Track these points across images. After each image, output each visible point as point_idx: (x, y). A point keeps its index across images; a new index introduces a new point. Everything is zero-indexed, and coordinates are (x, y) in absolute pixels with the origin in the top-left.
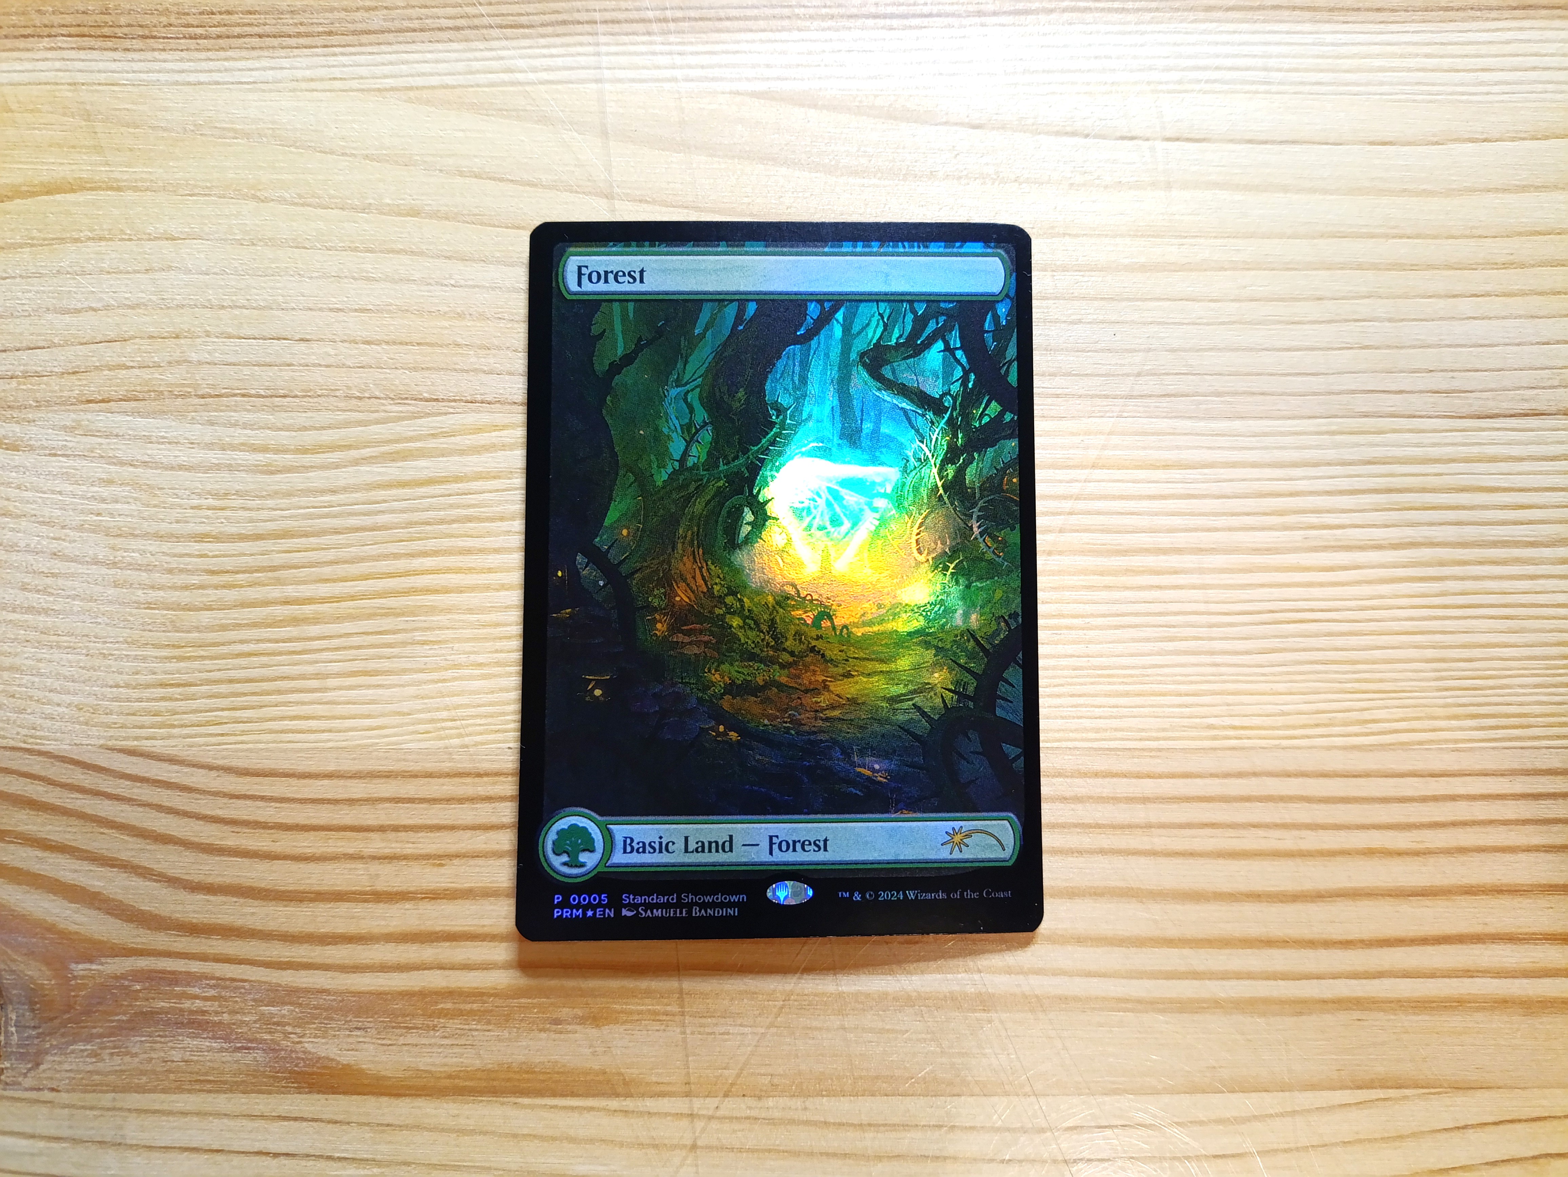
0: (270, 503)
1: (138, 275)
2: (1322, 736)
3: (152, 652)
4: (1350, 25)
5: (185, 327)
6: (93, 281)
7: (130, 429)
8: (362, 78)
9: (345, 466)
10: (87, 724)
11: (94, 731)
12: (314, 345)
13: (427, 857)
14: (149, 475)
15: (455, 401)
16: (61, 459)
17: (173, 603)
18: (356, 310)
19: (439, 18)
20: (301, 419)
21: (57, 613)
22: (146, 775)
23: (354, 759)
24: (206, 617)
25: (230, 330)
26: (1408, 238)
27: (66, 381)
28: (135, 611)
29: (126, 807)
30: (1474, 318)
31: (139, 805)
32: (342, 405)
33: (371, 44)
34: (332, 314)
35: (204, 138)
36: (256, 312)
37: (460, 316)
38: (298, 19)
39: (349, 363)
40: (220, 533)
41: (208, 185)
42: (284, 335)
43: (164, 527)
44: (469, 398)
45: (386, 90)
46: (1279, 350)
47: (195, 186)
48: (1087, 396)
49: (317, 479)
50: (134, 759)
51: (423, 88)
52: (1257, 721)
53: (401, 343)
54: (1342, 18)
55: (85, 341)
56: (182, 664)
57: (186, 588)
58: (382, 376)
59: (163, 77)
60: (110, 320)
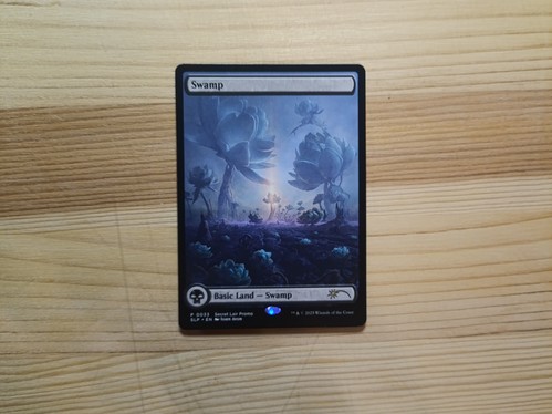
0: (8, 393)
8: (25, 228)
9: (34, 379)
12: (19, 334)
18: (32, 320)
32: (31, 356)
33: (28, 214)
34: (24, 322)
42: (7, 330)
44: (78, 351)
45: (36, 233)
51: (51, 231)
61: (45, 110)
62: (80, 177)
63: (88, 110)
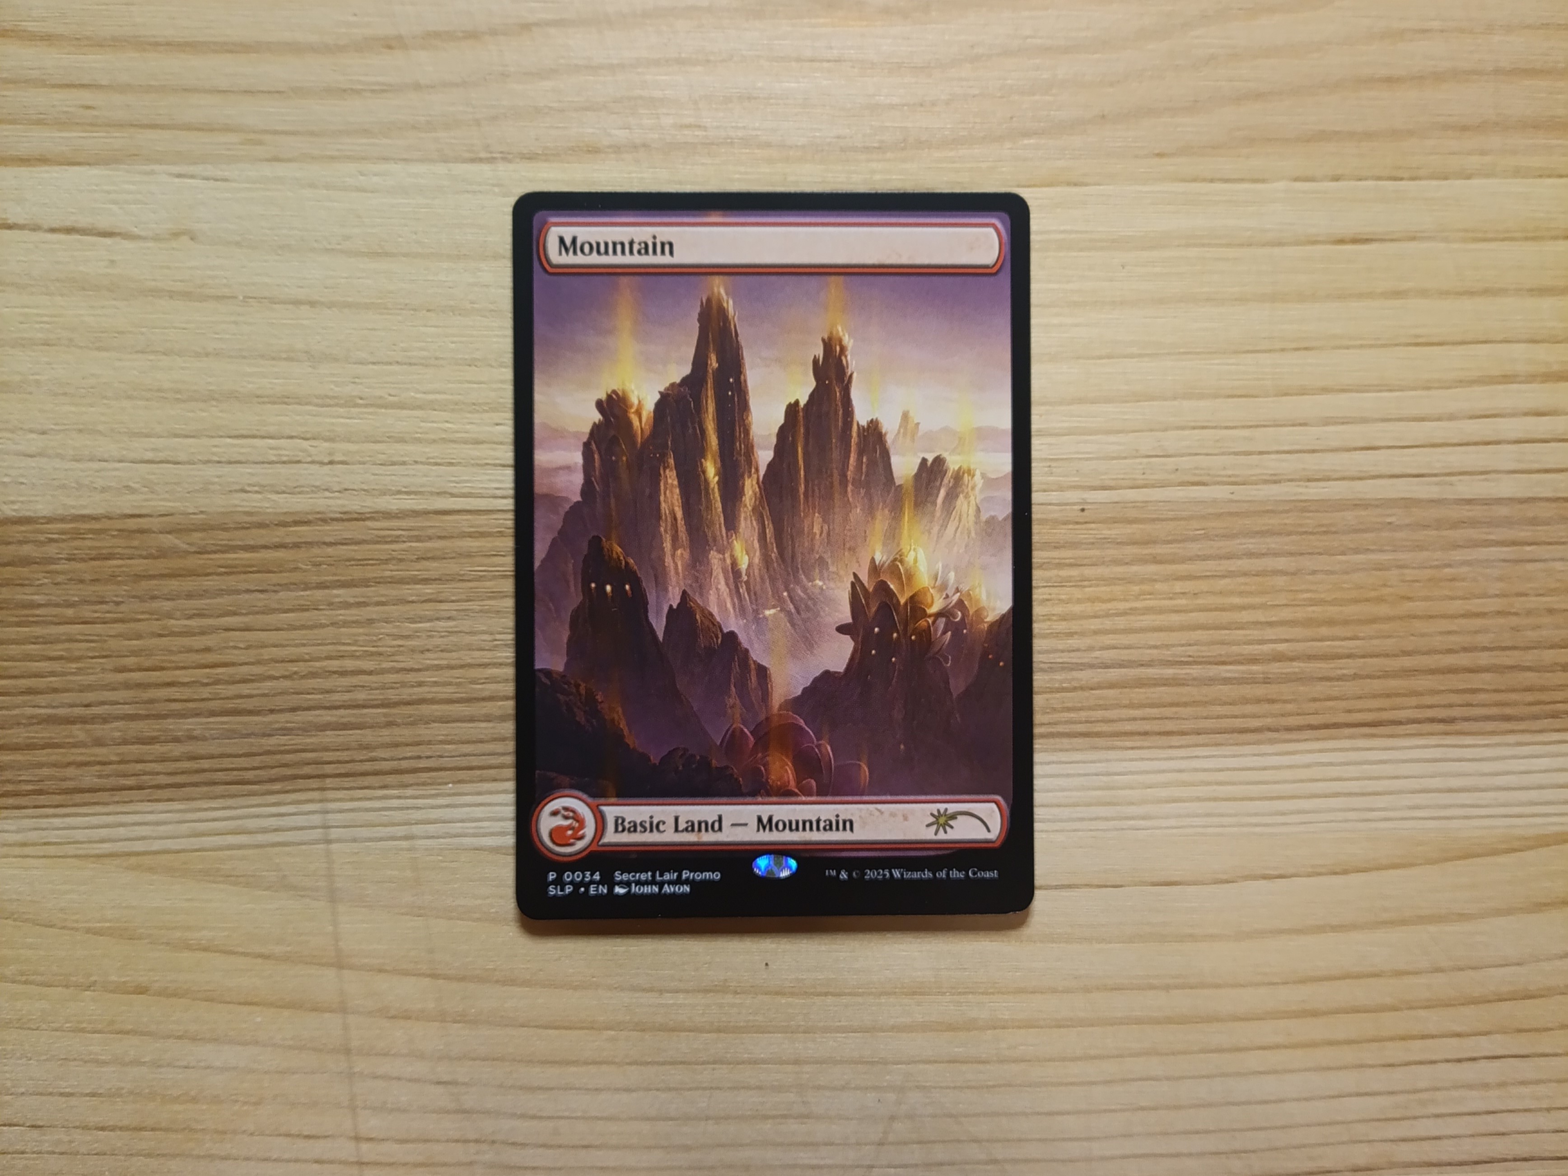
61: (143, 523)
62: (230, 705)
63: (262, 525)
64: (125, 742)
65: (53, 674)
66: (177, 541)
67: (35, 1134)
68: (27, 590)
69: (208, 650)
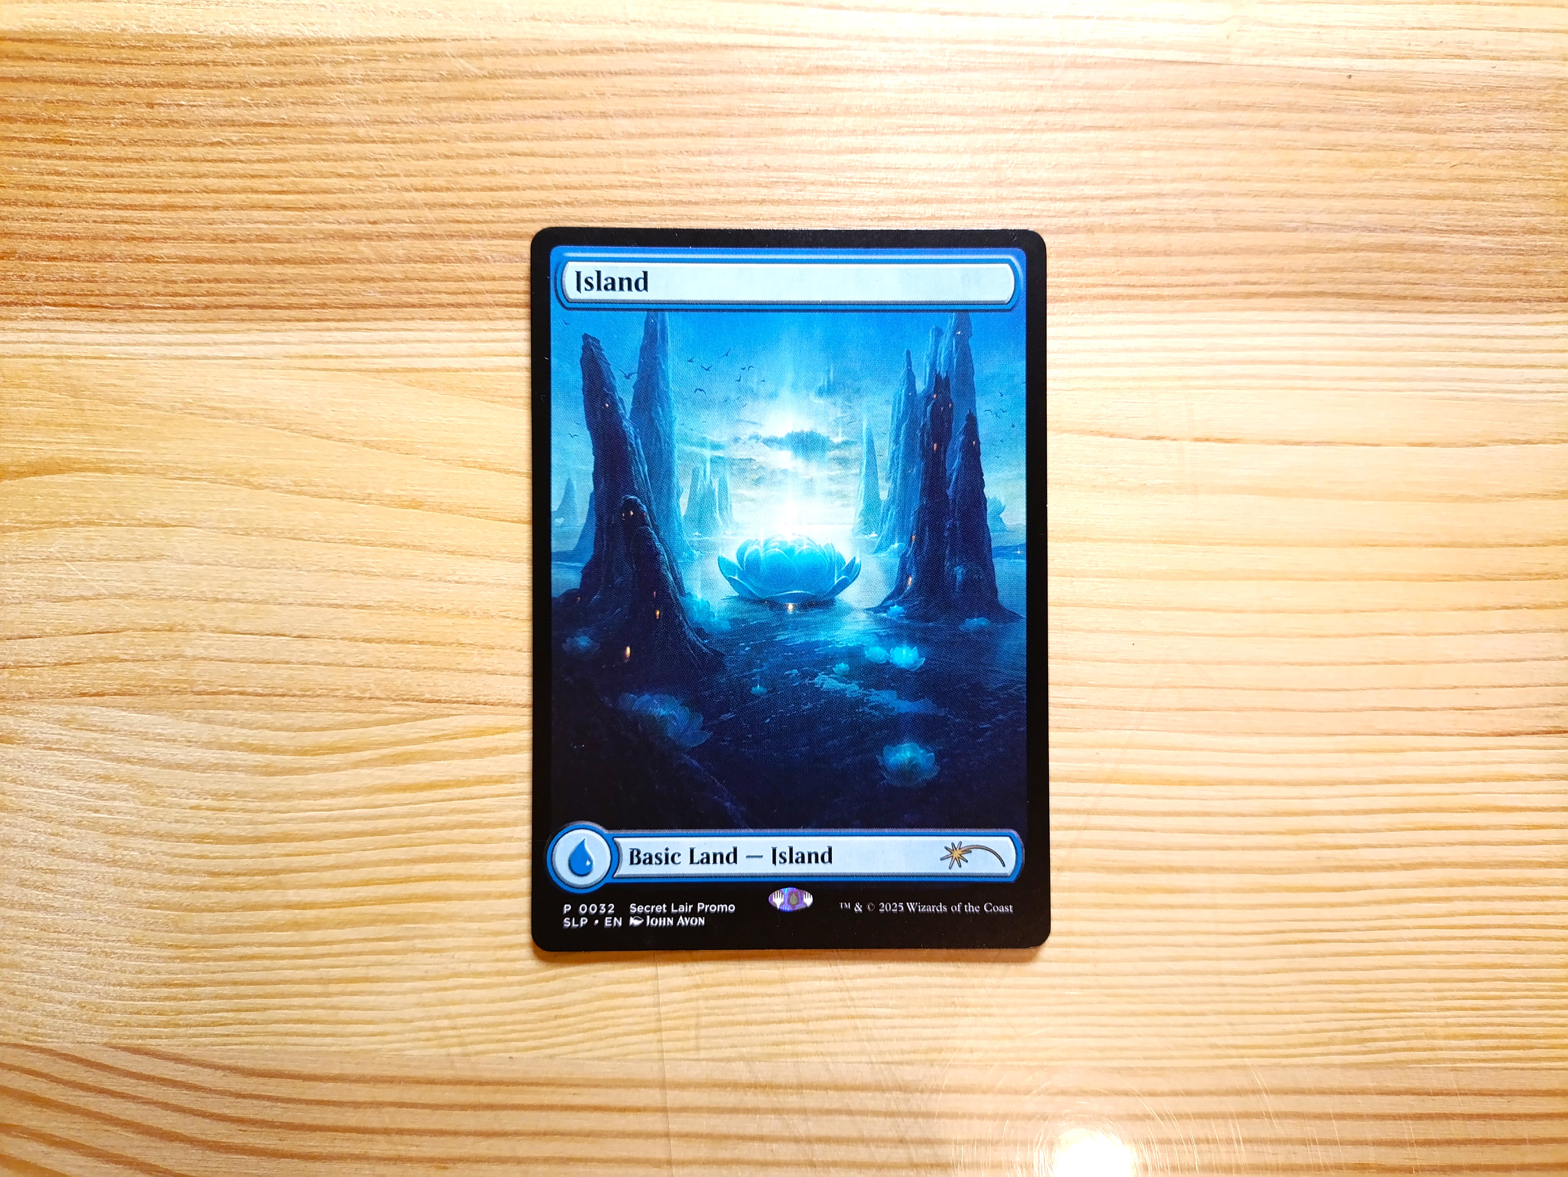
0: (270, 805)
1: (129, 563)
2: (1322, 1054)
3: (153, 952)
4: (1396, 314)
5: (179, 620)
6: (82, 568)
7: (126, 724)
8: (359, 357)
9: (346, 769)
10: (89, 1022)
11: (98, 1029)
12: (314, 642)
13: (431, 1160)
14: (147, 773)
15: (457, 702)
16: (56, 752)
17: (175, 903)
18: (356, 607)
19: (439, 292)
20: (300, 719)
21: (57, 910)
22: (152, 1074)
23: (358, 1063)
24: (208, 919)
25: (225, 624)
26: (1443, 546)
27: (59, 672)
28: (136, 910)
29: (131, 1105)
30: (1503, 632)
31: (144, 1103)
32: (341, 705)
33: (368, 320)
34: (332, 610)
35: (193, 417)
36: (252, 606)
37: (464, 614)
38: (289, 288)
39: (349, 661)
40: (221, 834)
41: (200, 468)
42: (282, 632)
43: (163, 826)
44: (472, 700)
45: (385, 371)
46: (1302, 664)
47: (186, 469)
48: (1103, 708)
49: (317, 781)
50: (138, 1057)
51: (425, 370)
52: (1259, 1040)
53: (402, 642)
54: (1387, 307)
55: (76, 631)
56: (186, 965)
57: (187, 888)
58: (384, 676)
59: (150, 350)
60: (101, 610)
64: (409, 260)
65: (342, 191)
66: (467, 65)
67: (301, 643)
68: (322, 109)
69: (493, 173)
